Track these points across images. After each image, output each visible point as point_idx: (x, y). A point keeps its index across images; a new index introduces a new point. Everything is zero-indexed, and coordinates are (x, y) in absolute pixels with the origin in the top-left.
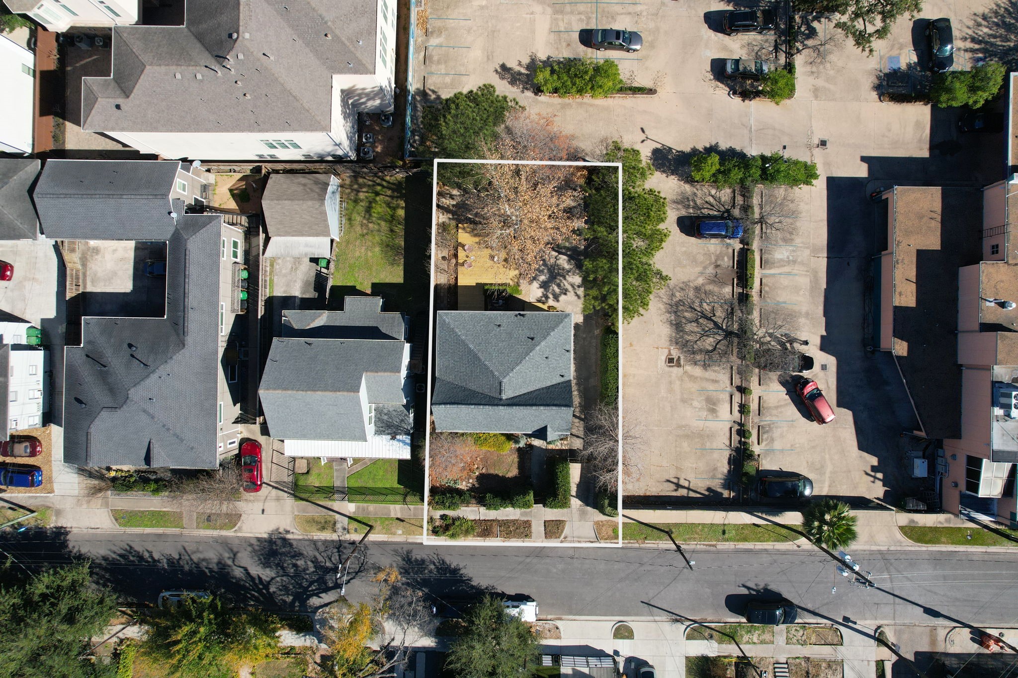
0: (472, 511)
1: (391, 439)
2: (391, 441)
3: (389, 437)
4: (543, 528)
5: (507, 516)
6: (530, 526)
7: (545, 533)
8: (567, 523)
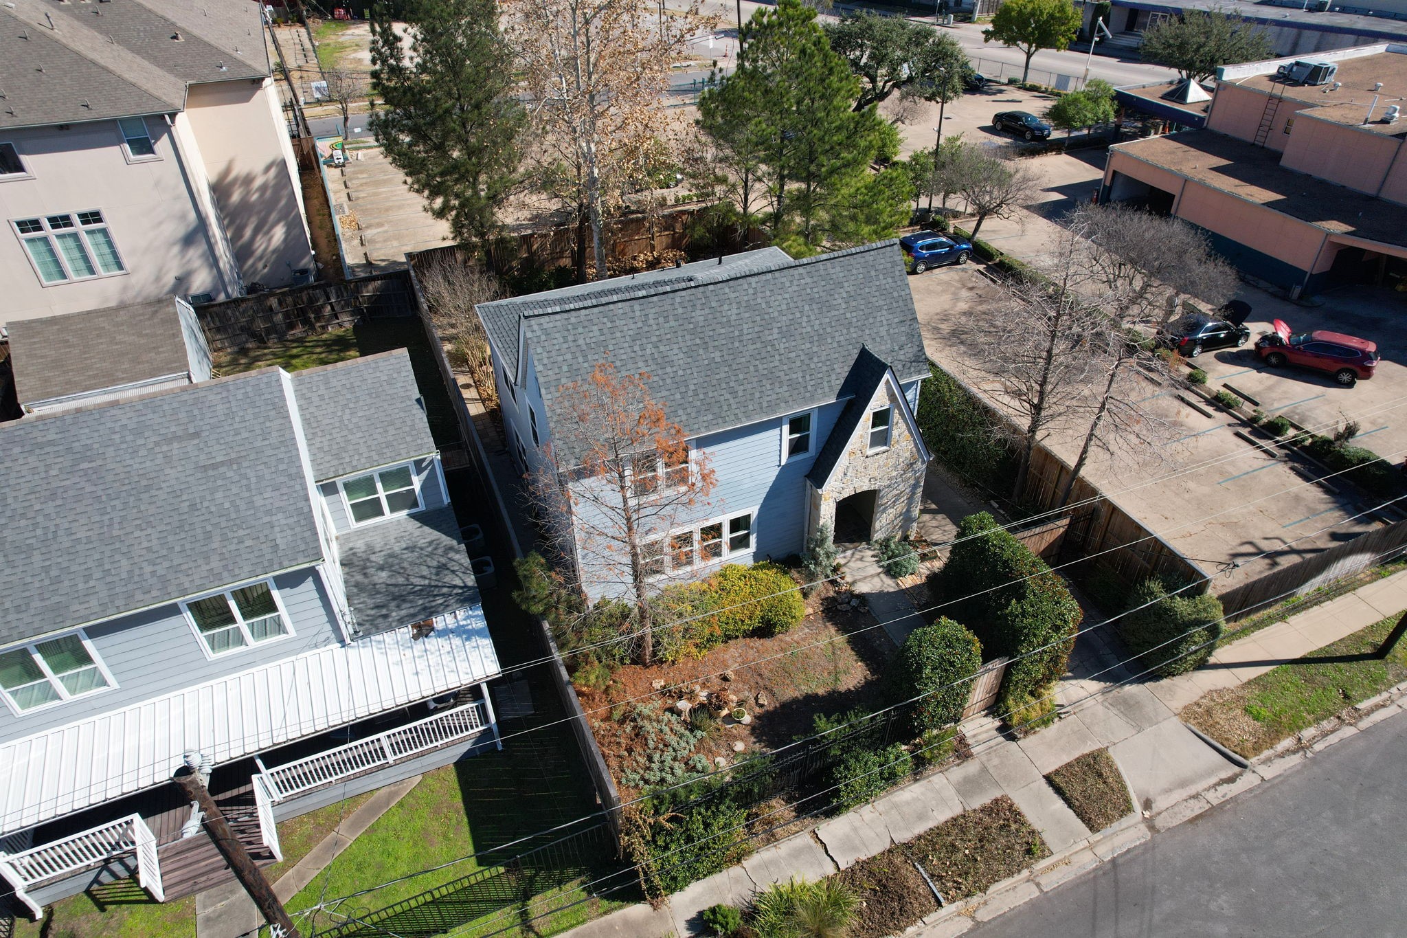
0: (796, 854)
1: (416, 637)
2: (419, 646)
3: (407, 632)
4: (1060, 804)
5: (921, 817)
6: (1017, 815)
7: (1080, 814)
8: (1111, 752)
